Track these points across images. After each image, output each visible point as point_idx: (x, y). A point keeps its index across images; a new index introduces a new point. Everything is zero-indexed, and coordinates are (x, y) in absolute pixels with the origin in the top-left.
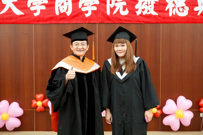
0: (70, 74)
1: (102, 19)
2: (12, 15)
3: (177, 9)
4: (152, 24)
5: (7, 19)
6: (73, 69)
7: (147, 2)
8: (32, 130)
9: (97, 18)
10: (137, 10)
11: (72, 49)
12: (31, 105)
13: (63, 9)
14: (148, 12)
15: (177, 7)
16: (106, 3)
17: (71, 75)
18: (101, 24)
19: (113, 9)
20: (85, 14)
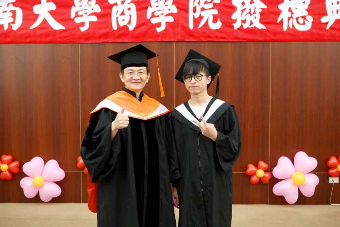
0: (120, 120)
1: (181, 36)
2: (48, 30)
3: (295, 20)
5: (41, 36)
6: (125, 113)
7: (250, 9)
8: (77, 201)
9: (174, 34)
10: (235, 21)
12: (77, 164)
13: (123, 20)
14: (250, 25)
15: (295, 16)
16: (187, 11)
17: (121, 122)
18: (180, 44)
19: (199, 20)
20: (156, 28)
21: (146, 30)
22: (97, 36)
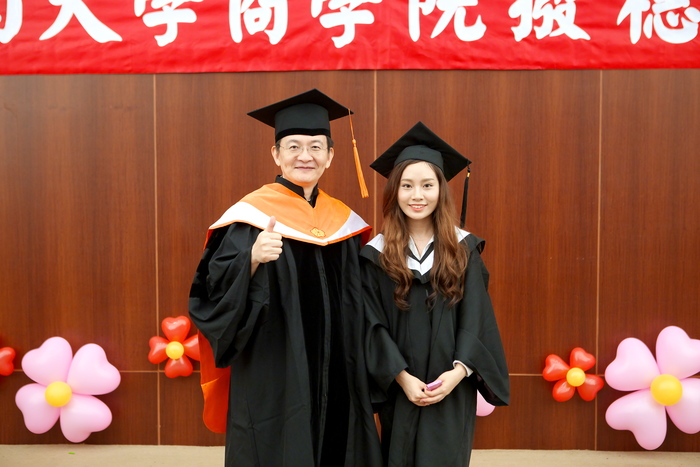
0: (264, 245)
1: (391, 57)
2: (82, 43)
3: (658, 19)
4: (567, 72)
5: (65, 56)
6: (275, 229)
8: (149, 440)
9: (375, 51)
10: (517, 21)
11: (278, 162)
12: (148, 354)
13: (257, 20)
14: (553, 30)
15: (658, 9)
17: (267, 249)
18: (389, 75)
19: (432, 18)
20: (334, 39)
21: (309, 42)
22: (196, 55)
